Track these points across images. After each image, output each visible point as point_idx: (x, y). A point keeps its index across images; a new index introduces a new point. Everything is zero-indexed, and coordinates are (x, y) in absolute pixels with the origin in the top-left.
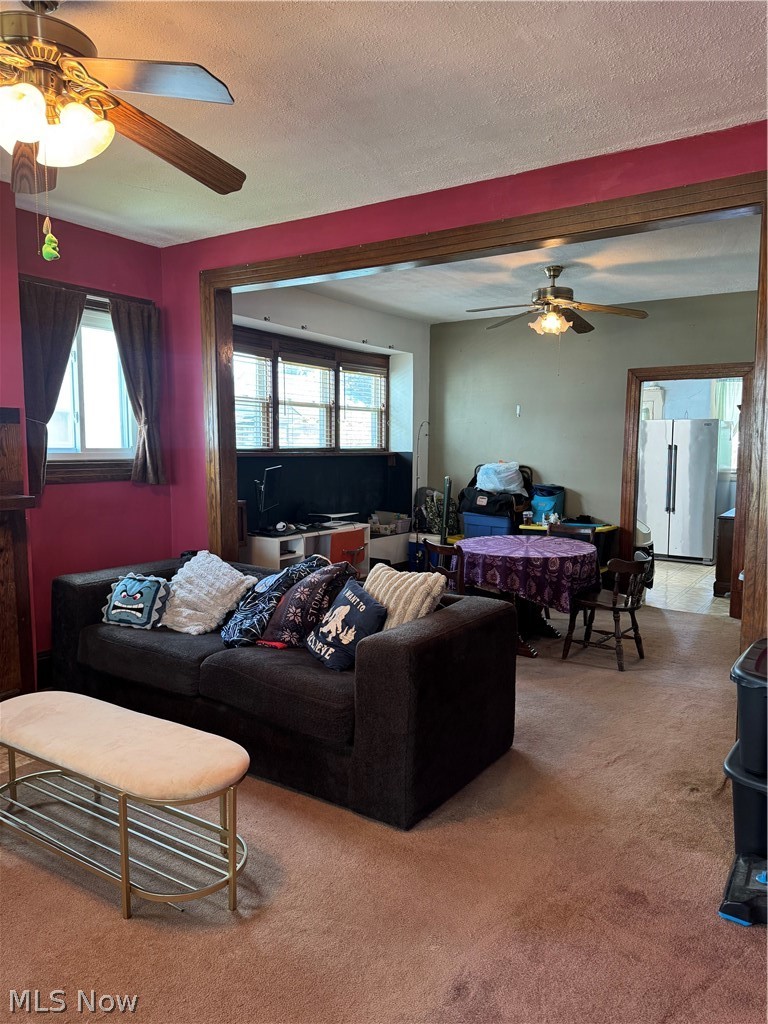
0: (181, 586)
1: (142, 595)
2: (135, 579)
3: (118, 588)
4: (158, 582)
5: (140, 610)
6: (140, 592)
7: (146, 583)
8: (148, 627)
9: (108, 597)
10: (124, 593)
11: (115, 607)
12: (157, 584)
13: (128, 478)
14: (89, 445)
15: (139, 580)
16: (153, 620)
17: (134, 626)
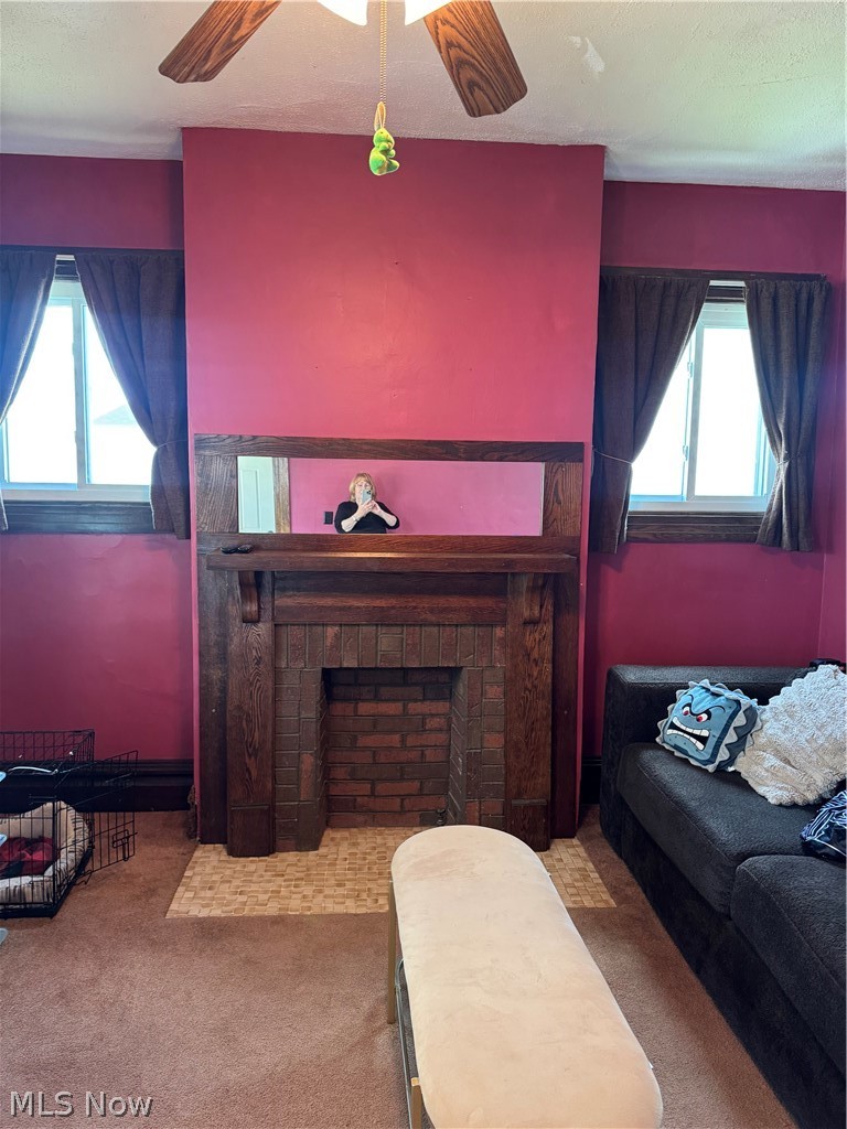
0: (776, 717)
1: (709, 719)
2: (708, 690)
3: (683, 697)
4: (738, 702)
5: (703, 740)
6: (707, 712)
7: (721, 701)
8: (711, 768)
9: (669, 708)
10: (687, 709)
11: (673, 726)
12: (735, 705)
13: (752, 540)
14: (699, 491)
15: (714, 694)
16: (719, 759)
17: (692, 762)
